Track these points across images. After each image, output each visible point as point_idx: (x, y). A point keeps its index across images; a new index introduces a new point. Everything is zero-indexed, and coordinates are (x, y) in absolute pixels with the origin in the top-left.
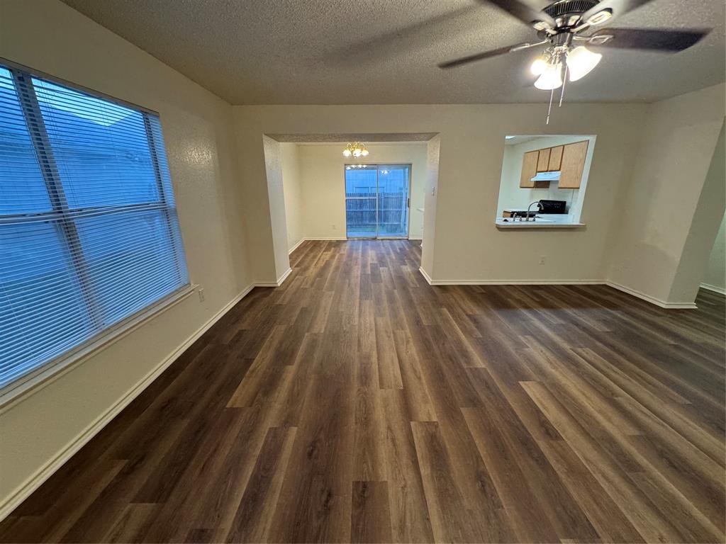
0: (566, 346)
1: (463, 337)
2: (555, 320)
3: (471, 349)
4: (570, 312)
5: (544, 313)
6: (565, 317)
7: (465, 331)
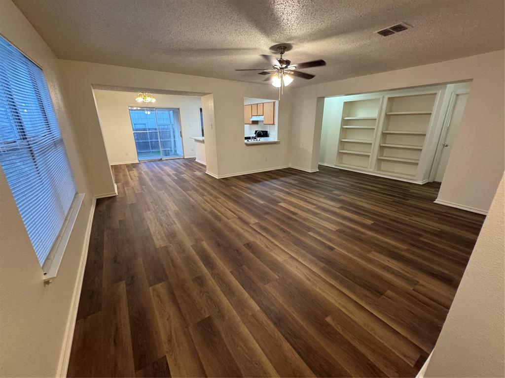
0: (287, 190)
1: (249, 195)
2: (279, 183)
3: (255, 198)
4: (283, 179)
5: (274, 181)
6: (282, 181)
7: (248, 193)
